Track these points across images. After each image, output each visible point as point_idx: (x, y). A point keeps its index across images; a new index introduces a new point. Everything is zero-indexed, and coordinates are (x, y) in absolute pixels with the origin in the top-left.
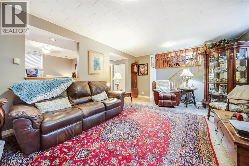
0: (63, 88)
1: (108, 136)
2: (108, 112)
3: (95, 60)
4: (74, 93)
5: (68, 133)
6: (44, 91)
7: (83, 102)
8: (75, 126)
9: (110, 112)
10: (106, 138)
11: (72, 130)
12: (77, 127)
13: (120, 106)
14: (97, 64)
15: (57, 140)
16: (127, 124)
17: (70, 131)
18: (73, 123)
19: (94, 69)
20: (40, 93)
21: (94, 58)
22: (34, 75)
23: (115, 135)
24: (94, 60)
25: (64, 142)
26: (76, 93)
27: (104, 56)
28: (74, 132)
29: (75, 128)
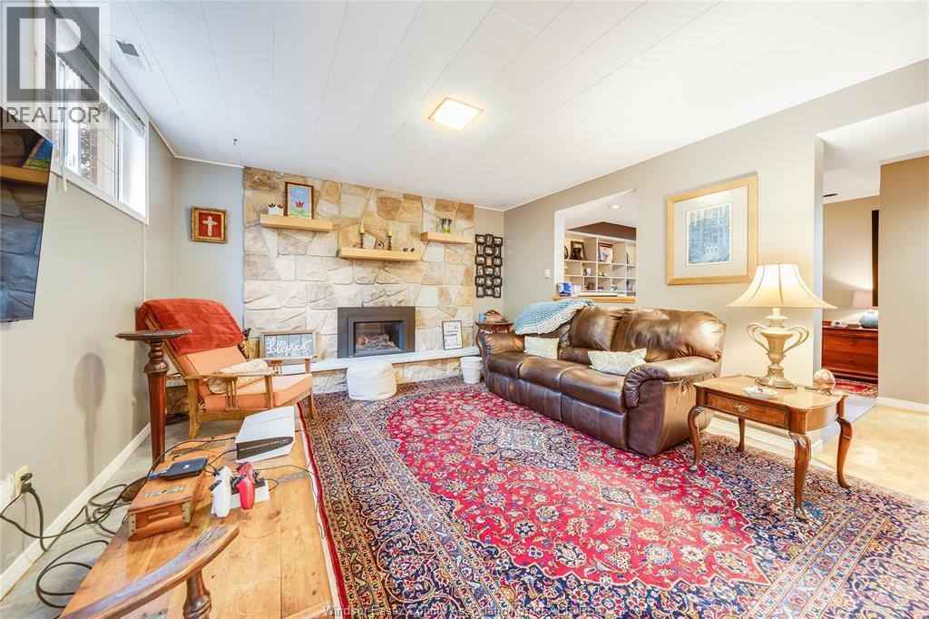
3: (699, 222)
19: (690, 260)
20: (529, 322)
21: (692, 215)
22: (563, 293)
24: (692, 223)
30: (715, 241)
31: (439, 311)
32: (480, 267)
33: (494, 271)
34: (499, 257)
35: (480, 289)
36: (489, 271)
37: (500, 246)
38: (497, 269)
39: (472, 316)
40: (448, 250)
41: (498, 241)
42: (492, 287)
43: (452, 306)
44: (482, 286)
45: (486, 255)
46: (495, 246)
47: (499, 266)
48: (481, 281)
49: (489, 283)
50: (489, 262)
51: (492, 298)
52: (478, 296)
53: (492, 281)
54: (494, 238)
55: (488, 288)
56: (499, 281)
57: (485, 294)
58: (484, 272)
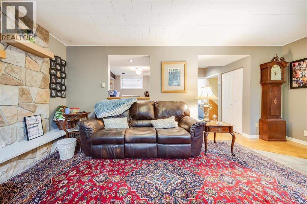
0: (126, 107)
1: (137, 178)
2: (162, 146)
3: (172, 72)
4: (134, 114)
5: (109, 152)
6: (109, 109)
7: (142, 125)
8: (116, 148)
9: (165, 147)
10: (134, 178)
11: (113, 151)
12: (118, 150)
13: (190, 145)
14: (173, 77)
15: (100, 154)
16: (181, 179)
17: (111, 151)
18: (114, 144)
19: (169, 85)
20: (106, 111)
21: (170, 70)
22: (113, 95)
23: (146, 182)
24: (170, 72)
25: (107, 159)
26: (136, 114)
27: (186, 64)
28: (115, 153)
29: (116, 150)
30: (176, 79)
31: (19, 108)
32: (53, 77)
33: (61, 81)
34: (64, 73)
35: (53, 92)
36: (59, 80)
37: (65, 66)
38: (63, 80)
39: (48, 111)
40: (28, 58)
41: (64, 63)
42: (61, 91)
43: (32, 103)
44: (54, 89)
45: (56, 70)
46: (61, 65)
47: (65, 78)
48: (54, 86)
49: (59, 88)
50: (59, 75)
51: (60, 98)
52: (51, 96)
53: (61, 87)
54: (61, 60)
55: (58, 91)
56: (64, 87)
57: (57, 96)
58: (56, 80)
